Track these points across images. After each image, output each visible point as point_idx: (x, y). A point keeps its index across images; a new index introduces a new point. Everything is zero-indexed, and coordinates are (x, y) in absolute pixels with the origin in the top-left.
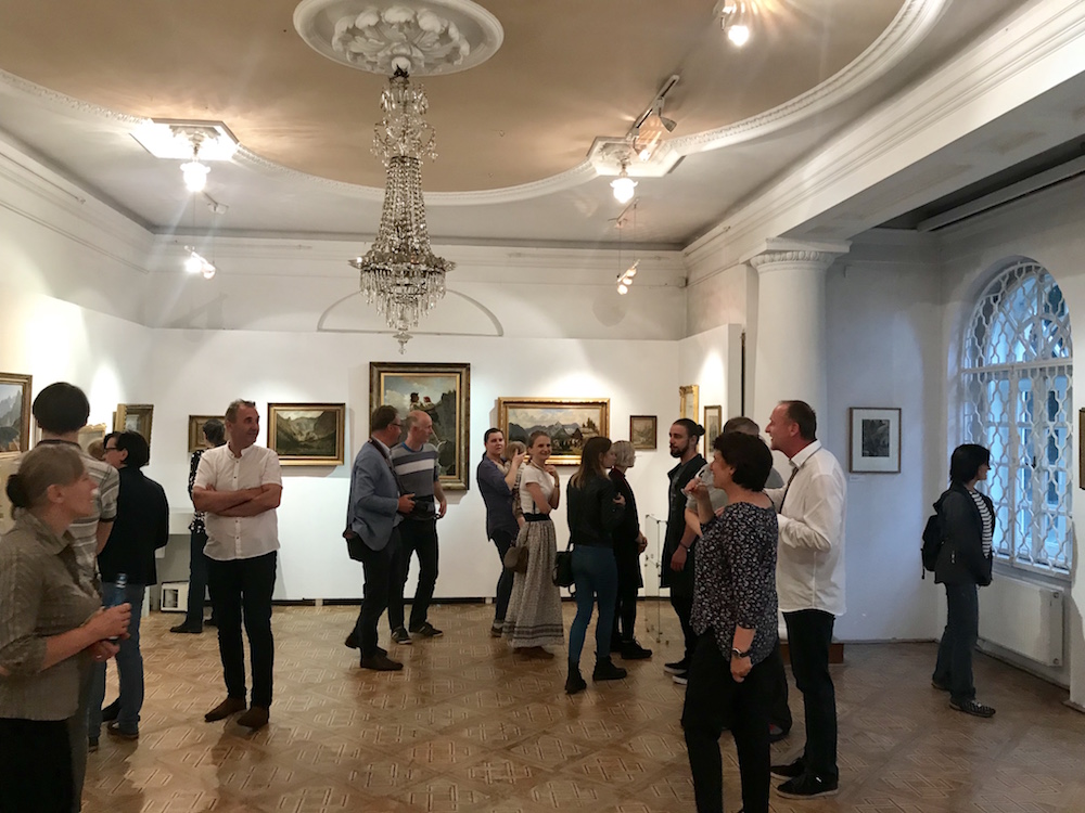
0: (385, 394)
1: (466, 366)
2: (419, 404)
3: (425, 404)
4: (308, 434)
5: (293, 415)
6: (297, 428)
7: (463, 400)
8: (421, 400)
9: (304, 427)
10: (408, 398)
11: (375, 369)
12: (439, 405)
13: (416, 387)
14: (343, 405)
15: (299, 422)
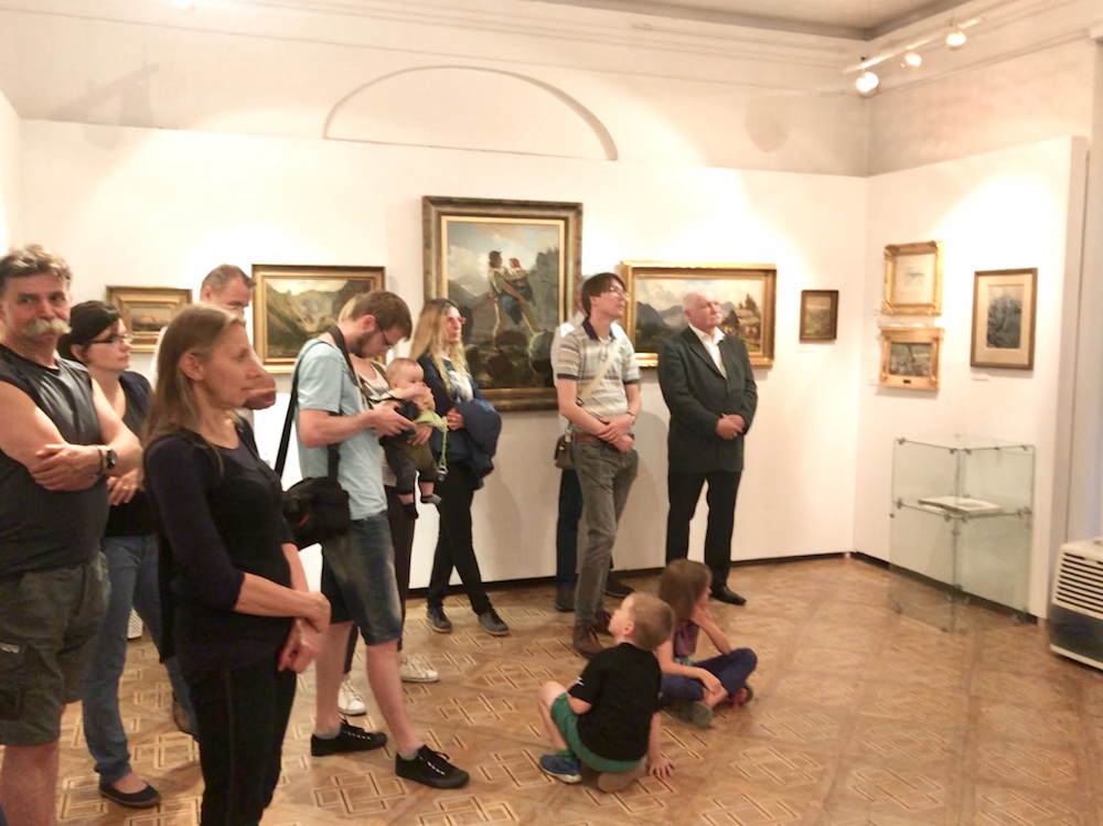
0: (449, 252)
1: (576, 208)
2: (501, 271)
3: (512, 271)
4: (323, 319)
5: (294, 287)
6: (303, 309)
7: (571, 264)
8: (506, 263)
9: (315, 307)
10: (485, 260)
11: (433, 209)
12: (533, 272)
13: (498, 242)
14: (380, 270)
15: (305, 300)
